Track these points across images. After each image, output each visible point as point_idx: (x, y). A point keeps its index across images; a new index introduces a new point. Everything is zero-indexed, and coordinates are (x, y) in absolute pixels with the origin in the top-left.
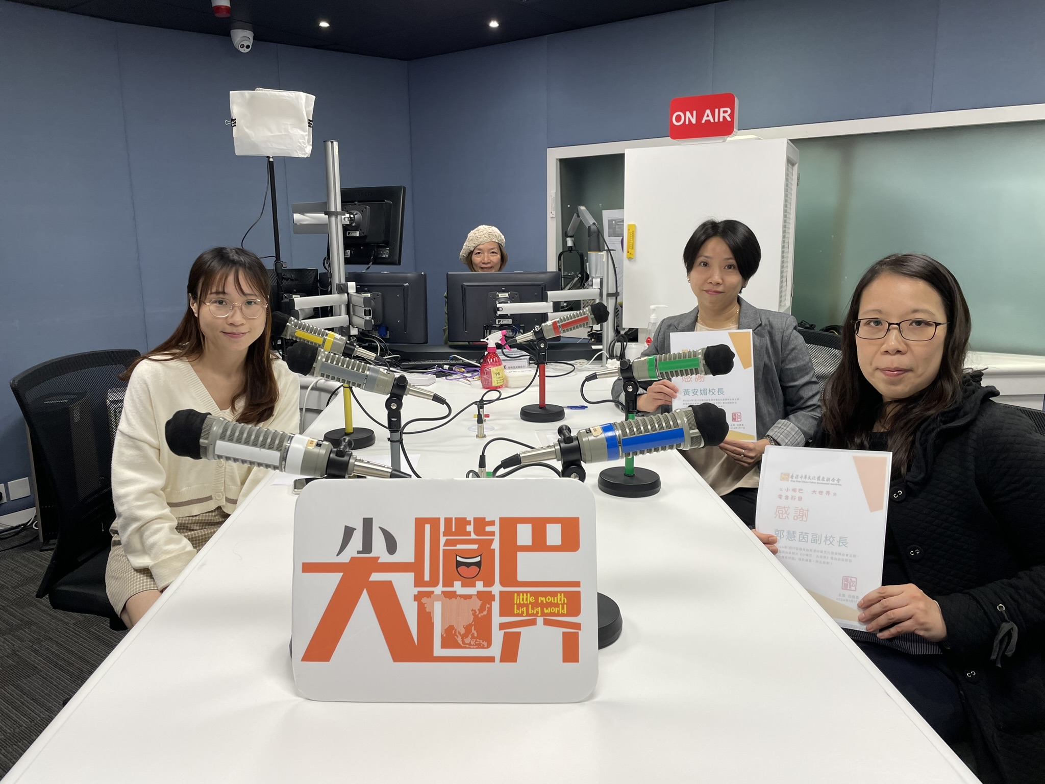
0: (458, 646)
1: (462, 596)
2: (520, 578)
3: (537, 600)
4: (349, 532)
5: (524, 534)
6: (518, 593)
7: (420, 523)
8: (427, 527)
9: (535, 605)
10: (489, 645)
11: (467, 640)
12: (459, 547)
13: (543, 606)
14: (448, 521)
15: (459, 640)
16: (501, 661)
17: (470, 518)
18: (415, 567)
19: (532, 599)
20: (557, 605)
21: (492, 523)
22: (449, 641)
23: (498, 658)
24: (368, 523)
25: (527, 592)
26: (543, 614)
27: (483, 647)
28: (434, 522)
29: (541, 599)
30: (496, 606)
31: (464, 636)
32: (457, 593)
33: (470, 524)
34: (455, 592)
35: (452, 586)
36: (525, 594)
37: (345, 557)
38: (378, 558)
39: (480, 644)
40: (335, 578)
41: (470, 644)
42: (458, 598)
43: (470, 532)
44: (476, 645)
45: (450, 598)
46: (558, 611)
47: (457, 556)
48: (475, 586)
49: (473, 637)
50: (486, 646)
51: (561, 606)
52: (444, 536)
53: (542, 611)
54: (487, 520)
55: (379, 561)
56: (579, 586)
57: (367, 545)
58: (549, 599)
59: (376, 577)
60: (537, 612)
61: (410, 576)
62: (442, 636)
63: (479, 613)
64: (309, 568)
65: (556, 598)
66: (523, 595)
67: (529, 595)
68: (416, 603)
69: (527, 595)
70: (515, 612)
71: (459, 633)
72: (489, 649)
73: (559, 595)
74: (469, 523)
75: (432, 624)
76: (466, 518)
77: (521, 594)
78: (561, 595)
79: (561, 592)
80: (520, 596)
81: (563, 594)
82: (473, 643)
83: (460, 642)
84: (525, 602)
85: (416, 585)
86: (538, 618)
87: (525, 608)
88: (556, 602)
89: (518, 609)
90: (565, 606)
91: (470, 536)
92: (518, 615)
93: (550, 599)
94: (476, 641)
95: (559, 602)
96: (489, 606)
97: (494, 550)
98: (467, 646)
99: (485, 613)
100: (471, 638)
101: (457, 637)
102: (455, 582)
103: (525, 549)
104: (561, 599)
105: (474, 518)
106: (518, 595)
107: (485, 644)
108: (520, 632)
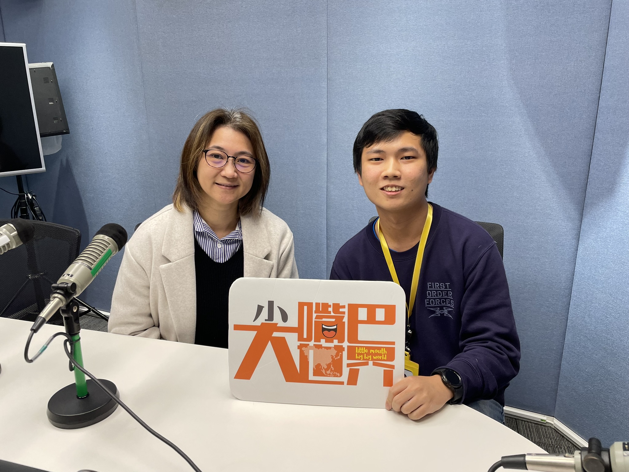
0: (322, 375)
1: (325, 348)
2: (360, 339)
3: (369, 351)
4: (260, 308)
5: (363, 314)
6: (358, 347)
7: (301, 305)
8: (306, 308)
9: (368, 354)
10: (341, 375)
11: (328, 372)
12: (324, 320)
13: (373, 354)
14: (318, 304)
16: (348, 384)
17: (331, 303)
18: (298, 330)
19: (366, 351)
20: (381, 355)
21: (344, 307)
22: (317, 372)
23: (346, 383)
24: (271, 304)
25: (363, 347)
26: (373, 360)
27: (337, 376)
28: (310, 305)
29: (371, 351)
30: (345, 354)
31: (326, 370)
33: (331, 307)
34: (322, 345)
35: (320, 342)
37: (258, 323)
38: (277, 324)
39: (336, 374)
40: (253, 334)
41: (330, 374)
42: (323, 348)
43: (331, 311)
44: (333, 375)
45: (318, 348)
46: (382, 358)
47: (322, 325)
48: (333, 342)
49: (331, 371)
50: (339, 376)
51: (383, 355)
52: (315, 313)
53: (372, 357)
54: (340, 305)
55: (277, 326)
56: (394, 345)
57: (271, 317)
59: (276, 334)
60: (369, 358)
61: (295, 335)
62: (314, 369)
63: (335, 358)
64: (237, 328)
65: (380, 351)
66: (361, 349)
67: (364, 348)
68: (299, 350)
70: (356, 358)
71: (324, 368)
72: (341, 377)
73: (382, 349)
75: (308, 362)
76: (328, 303)
77: (360, 348)
81: (384, 349)
82: (331, 374)
83: (324, 373)
84: (362, 352)
85: (298, 341)
86: (369, 361)
87: (362, 356)
88: (380, 353)
89: (358, 356)
90: (386, 355)
91: (331, 314)
92: (358, 359)
93: (378, 351)
94: (333, 373)
95: (382, 353)
96: (341, 354)
97: (345, 322)
98: (328, 375)
99: (339, 357)
101: (323, 370)
102: (321, 340)
103: (363, 322)
104: (383, 351)
105: (333, 304)
106: (358, 348)
107: (339, 374)
108: (359, 369)
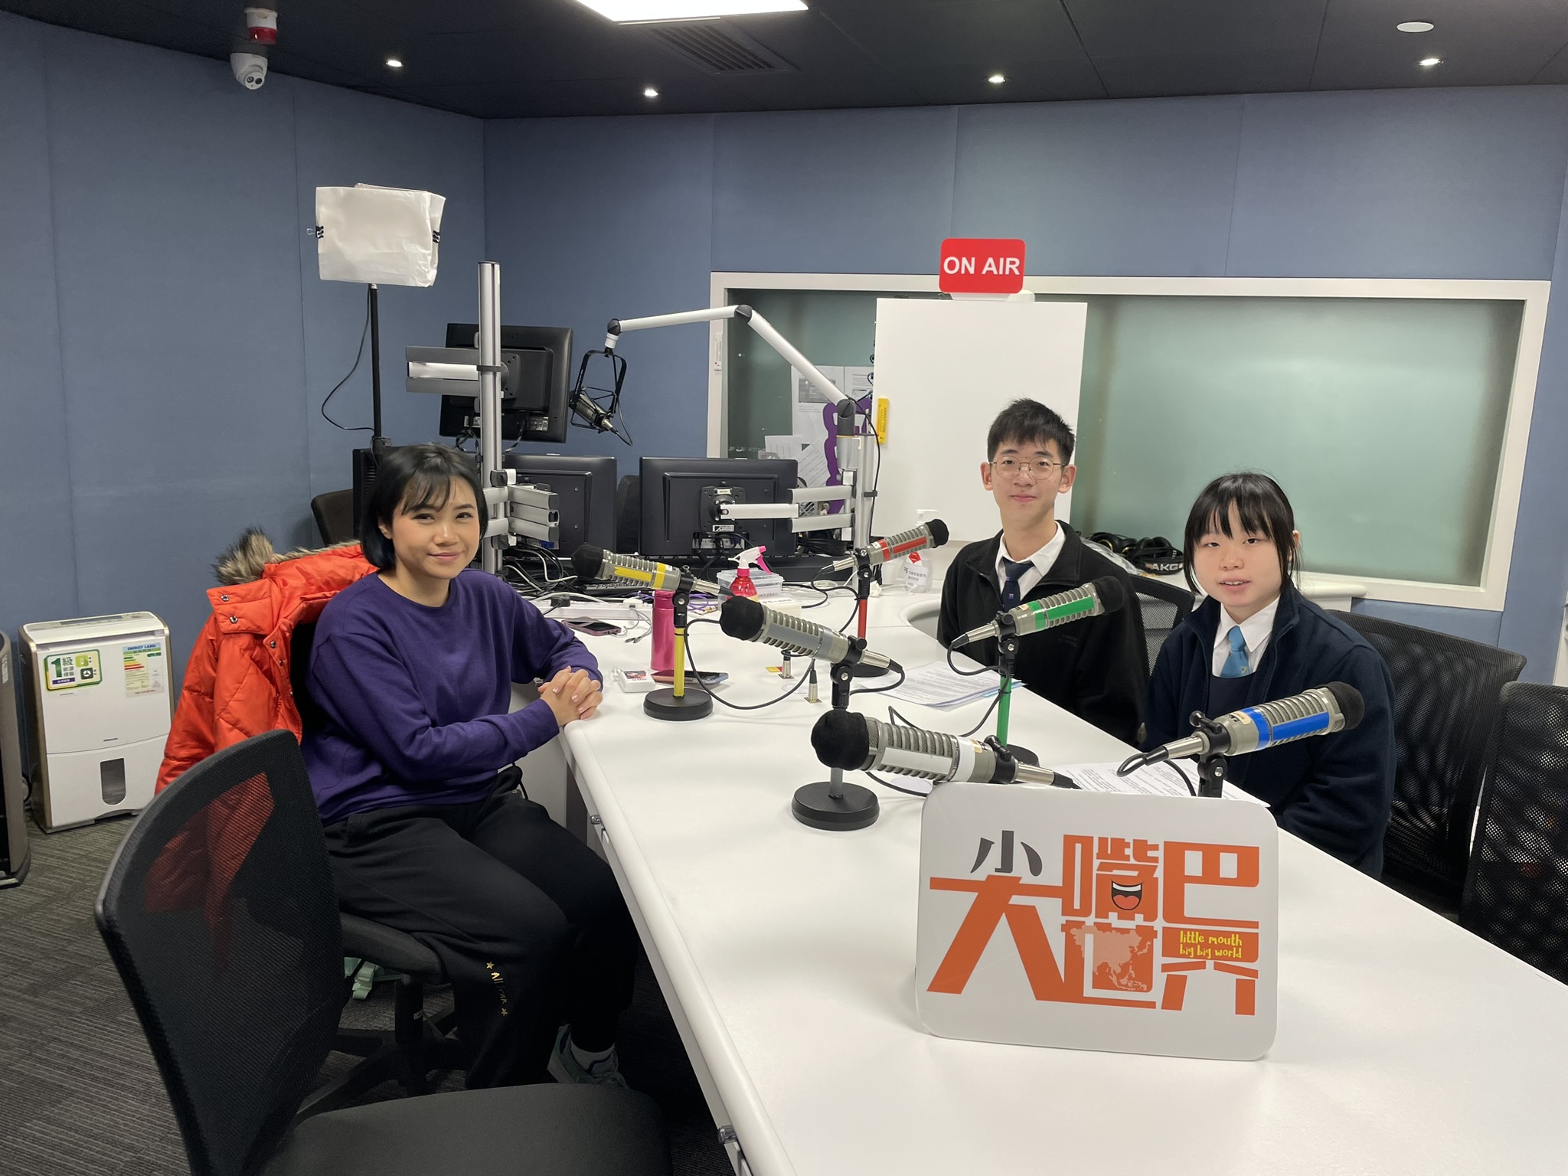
0: (1111, 986)
1: (1119, 930)
2: (1187, 914)
3: (1207, 940)
4: (985, 846)
5: (1193, 863)
6: (1185, 931)
7: (1069, 841)
8: (1078, 847)
9: (1205, 945)
10: (1149, 989)
11: (1124, 981)
12: (1116, 872)
13: (1214, 947)
14: (1103, 841)
15: (1114, 979)
16: (1163, 1008)
17: (1129, 840)
18: (1063, 892)
19: (1201, 939)
20: (1230, 948)
21: (1155, 847)
22: (1102, 979)
23: (1159, 1004)
24: (1008, 837)
25: (1195, 930)
26: (1214, 957)
27: (1142, 990)
28: (1087, 842)
29: (1211, 939)
30: (1158, 944)
31: (1120, 976)
32: (1113, 926)
33: (1129, 847)
34: (1111, 924)
35: (1107, 917)
36: (1193, 933)
37: (981, 875)
38: (1020, 878)
39: (1139, 986)
40: (969, 898)
41: (1126, 986)
42: (1113, 931)
43: (1129, 856)
44: (1134, 987)
45: (1104, 932)
46: (1232, 954)
47: (1113, 882)
48: (1134, 919)
49: (1130, 978)
50: (1145, 989)
51: (1235, 949)
52: (1098, 858)
53: (1213, 953)
54: (1149, 843)
55: (1021, 882)
56: (1258, 928)
57: (1007, 863)
58: (1221, 940)
59: (1016, 900)
60: (1207, 954)
61: (1058, 902)
62: (1094, 974)
63: (1138, 951)
64: (938, 884)
65: (1229, 939)
66: (1191, 934)
67: (1197, 933)
68: (1064, 933)
69: (1195, 934)
70: (1181, 953)
71: (1114, 972)
72: (1149, 993)
73: (1233, 935)
74: (1128, 845)
75: (1082, 960)
76: (1124, 839)
77: (1188, 933)
78: (1235, 937)
79: (1235, 933)
80: (1186, 934)
81: (1237, 936)
82: (1130, 984)
83: (1116, 984)
84: (1193, 942)
85: (1064, 914)
86: (1207, 961)
87: (1192, 949)
88: (1229, 943)
89: (1184, 949)
90: (1240, 949)
91: (1129, 860)
92: (1184, 956)
93: (1223, 940)
94: (1134, 983)
95: (1233, 944)
96: (1149, 943)
97: (1157, 878)
98: (1124, 988)
99: (1145, 951)
100: (1128, 979)
101: (1112, 976)
102: (1110, 913)
103: (1194, 880)
104: (1234, 941)
105: (1134, 840)
106: (1185, 933)
107: (1145, 987)
108: (1186, 976)
